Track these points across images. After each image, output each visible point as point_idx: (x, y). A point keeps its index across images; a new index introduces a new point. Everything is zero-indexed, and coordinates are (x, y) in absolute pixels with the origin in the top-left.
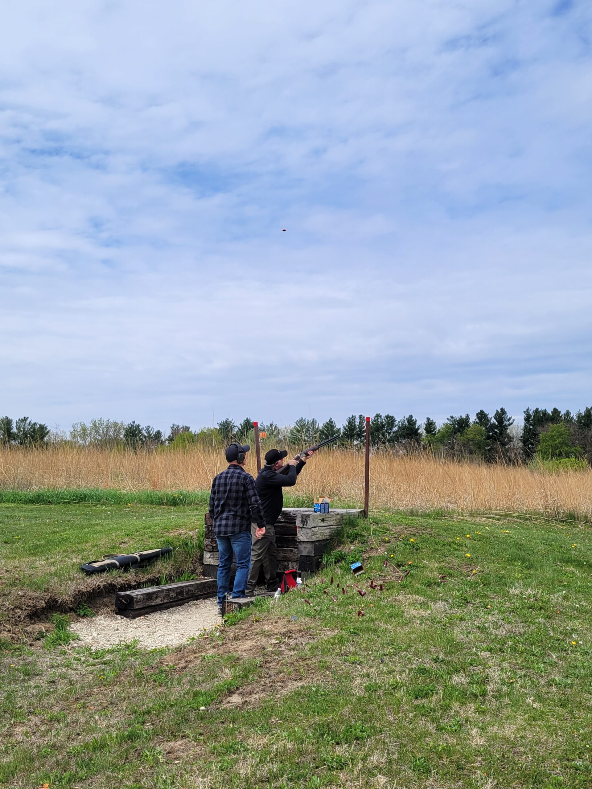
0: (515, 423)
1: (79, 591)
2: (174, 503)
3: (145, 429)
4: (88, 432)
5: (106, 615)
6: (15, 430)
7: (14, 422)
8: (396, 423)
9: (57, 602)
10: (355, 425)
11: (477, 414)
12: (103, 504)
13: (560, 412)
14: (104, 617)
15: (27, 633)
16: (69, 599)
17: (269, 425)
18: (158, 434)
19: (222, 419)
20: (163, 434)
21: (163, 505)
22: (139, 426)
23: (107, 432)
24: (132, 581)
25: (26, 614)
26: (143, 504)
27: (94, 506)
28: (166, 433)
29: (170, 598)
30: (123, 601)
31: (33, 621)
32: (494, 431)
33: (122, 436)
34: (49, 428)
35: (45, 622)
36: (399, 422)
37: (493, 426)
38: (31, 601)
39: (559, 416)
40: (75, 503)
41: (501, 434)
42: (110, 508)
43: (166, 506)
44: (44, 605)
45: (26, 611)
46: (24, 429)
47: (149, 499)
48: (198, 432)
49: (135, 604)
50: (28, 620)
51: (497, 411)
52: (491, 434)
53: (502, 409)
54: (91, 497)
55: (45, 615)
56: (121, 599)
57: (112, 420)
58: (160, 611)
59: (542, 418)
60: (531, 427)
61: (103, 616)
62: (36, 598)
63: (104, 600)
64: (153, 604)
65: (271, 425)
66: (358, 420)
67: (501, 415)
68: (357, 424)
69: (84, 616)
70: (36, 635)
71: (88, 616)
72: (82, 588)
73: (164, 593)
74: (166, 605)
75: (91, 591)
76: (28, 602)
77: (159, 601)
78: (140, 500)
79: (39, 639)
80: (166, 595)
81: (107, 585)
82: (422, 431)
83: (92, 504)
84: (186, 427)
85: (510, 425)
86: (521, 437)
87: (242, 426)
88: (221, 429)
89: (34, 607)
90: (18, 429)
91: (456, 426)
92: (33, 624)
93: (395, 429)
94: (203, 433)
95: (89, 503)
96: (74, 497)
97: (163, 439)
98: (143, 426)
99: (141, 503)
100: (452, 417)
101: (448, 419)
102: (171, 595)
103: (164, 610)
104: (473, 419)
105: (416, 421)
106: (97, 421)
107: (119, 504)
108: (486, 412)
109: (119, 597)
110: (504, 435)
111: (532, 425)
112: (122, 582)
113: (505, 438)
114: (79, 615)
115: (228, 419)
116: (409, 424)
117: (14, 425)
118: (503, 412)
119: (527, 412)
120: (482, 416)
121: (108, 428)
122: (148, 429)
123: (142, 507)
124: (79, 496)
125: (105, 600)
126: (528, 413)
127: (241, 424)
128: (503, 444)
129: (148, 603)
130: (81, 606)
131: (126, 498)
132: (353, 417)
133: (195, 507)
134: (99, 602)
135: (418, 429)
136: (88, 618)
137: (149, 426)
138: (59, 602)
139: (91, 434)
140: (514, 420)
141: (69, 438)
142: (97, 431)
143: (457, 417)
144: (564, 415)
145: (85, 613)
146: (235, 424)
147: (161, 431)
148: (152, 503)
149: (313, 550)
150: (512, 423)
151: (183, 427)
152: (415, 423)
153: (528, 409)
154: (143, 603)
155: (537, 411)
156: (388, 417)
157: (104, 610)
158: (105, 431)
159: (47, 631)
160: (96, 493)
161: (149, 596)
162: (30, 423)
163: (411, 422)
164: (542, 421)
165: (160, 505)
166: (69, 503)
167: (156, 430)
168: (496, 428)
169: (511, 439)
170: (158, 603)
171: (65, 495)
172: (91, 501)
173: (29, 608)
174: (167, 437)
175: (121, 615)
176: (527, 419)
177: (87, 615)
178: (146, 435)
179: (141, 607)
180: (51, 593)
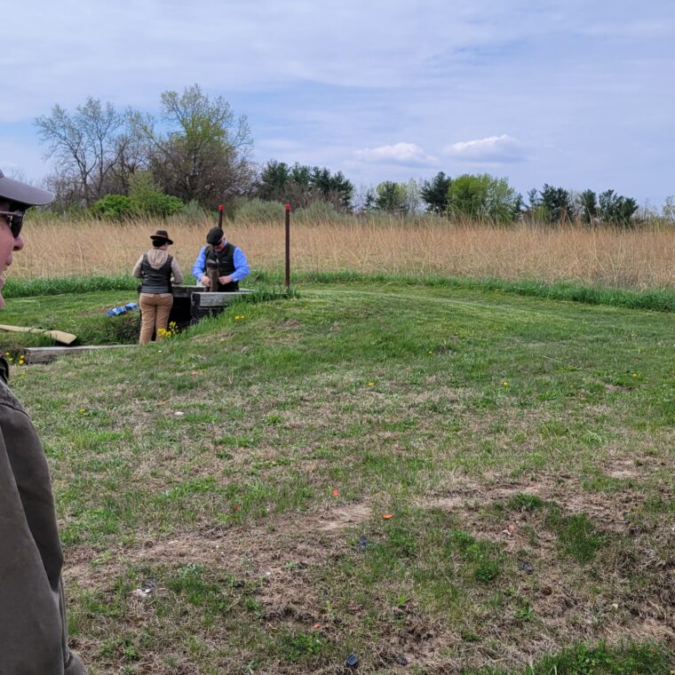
6: (598, 205)
7: (597, 196)
34: (637, 203)
46: (608, 204)
90: (602, 204)
117: (597, 200)
141: (661, 214)
162: (615, 196)
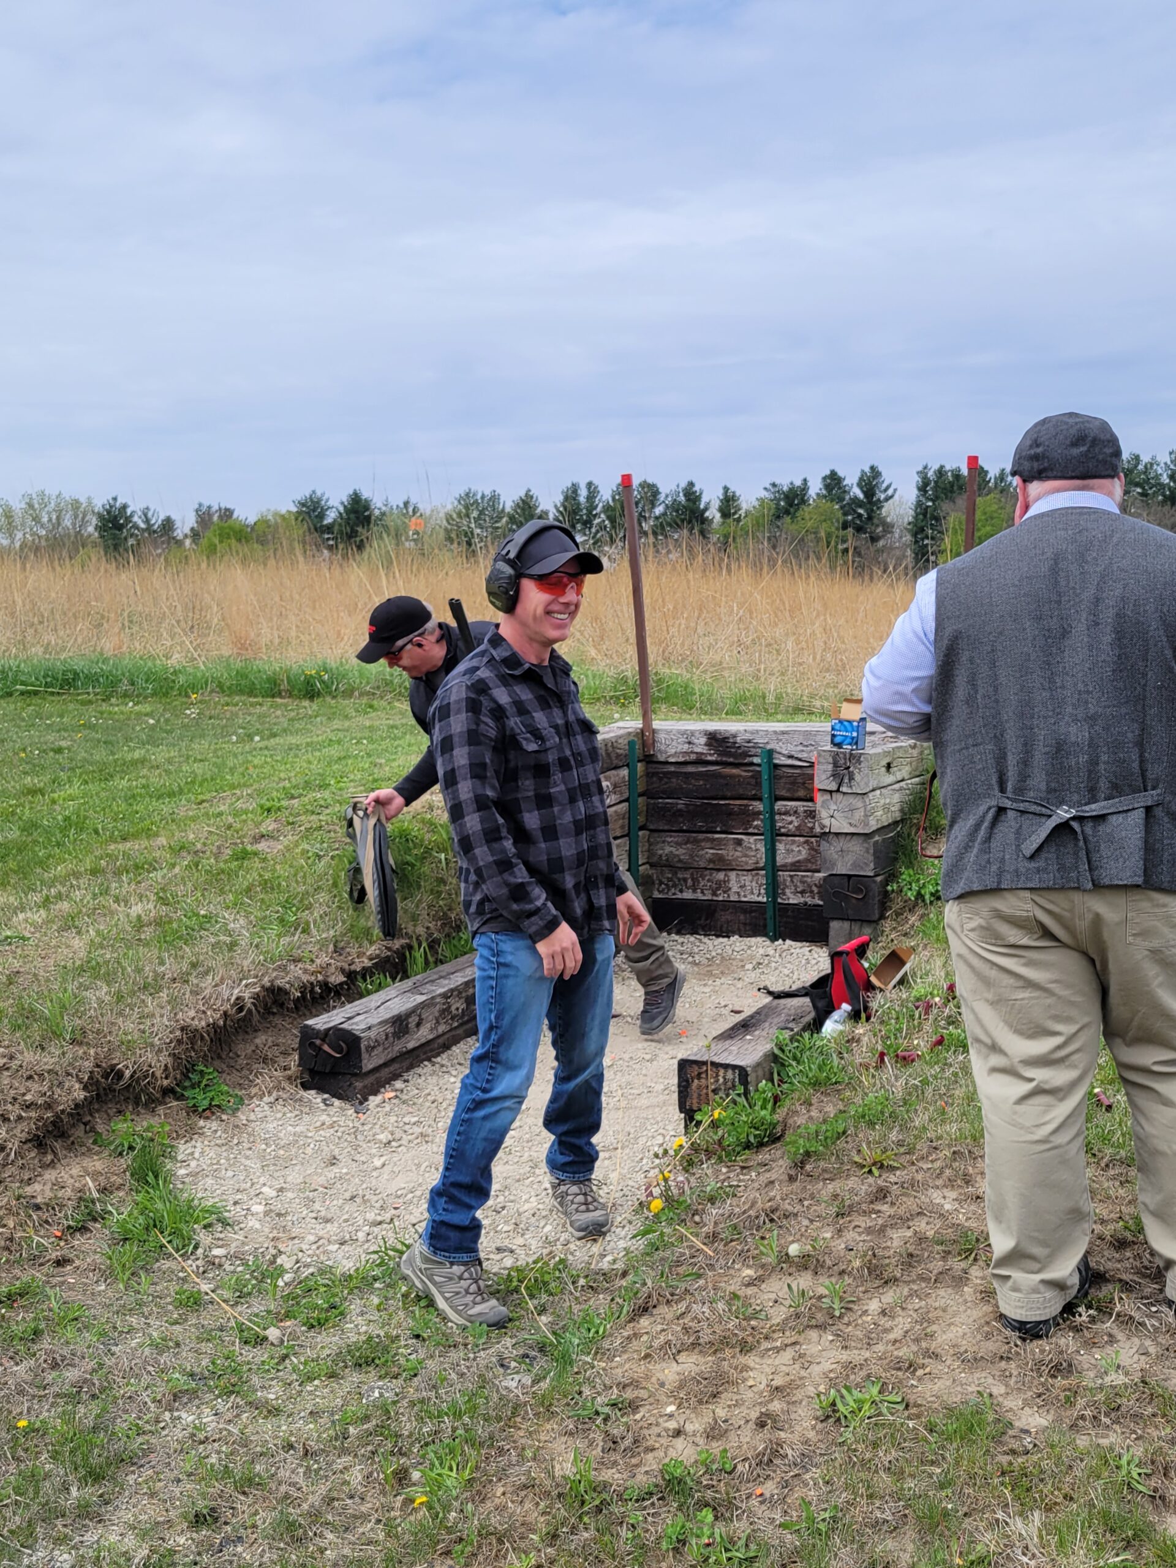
0: (896, 497)
1: (182, 1029)
2: (307, 693)
3: (140, 513)
4: (18, 521)
5: (275, 1094)
8: (662, 497)
9: (120, 1075)
10: (579, 504)
11: (824, 479)
12: (125, 695)
13: (987, 472)
14: (271, 1104)
15: (38, 1207)
16: (157, 1061)
17: (402, 505)
18: (168, 525)
19: (302, 493)
20: (178, 524)
21: (282, 697)
22: (124, 507)
23: (58, 518)
24: (332, 969)
25: (24, 1136)
26: (228, 696)
27: (103, 700)
28: (186, 523)
29: (452, 1018)
30: (326, 1048)
31: (50, 1157)
32: (855, 511)
33: (91, 529)
35: (89, 1150)
36: (667, 496)
37: (855, 500)
38: (35, 1086)
39: (984, 480)
40: (52, 694)
41: (870, 518)
42: (146, 707)
43: (290, 700)
44: (80, 1095)
45: (23, 1125)
47: (243, 682)
48: (252, 520)
49: (365, 1055)
50: (33, 1154)
51: (863, 471)
52: (850, 518)
53: (872, 468)
54: (92, 679)
55: (85, 1124)
56: (318, 1042)
57: (67, 495)
58: (429, 1060)
59: (952, 484)
60: (930, 504)
61: (266, 1099)
62: (49, 1072)
63: (258, 1041)
64: (411, 1045)
65: (406, 504)
66: (583, 493)
67: (871, 482)
68: (582, 499)
69: (211, 1110)
70: (69, 1215)
71: (223, 1111)
72: (189, 1016)
73: (438, 1007)
74: (441, 1041)
75: (221, 1023)
76: (23, 1090)
77: (424, 1034)
78: (220, 686)
79: (83, 1229)
80: (443, 1012)
81: (262, 994)
82: (714, 514)
83: (96, 694)
84: (227, 510)
85: (887, 499)
86: (909, 524)
87: (345, 507)
88: (299, 513)
89: (48, 1106)
91: (782, 503)
92: (52, 1165)
93: (659, 510)
94: (263, 522)
95: (88, 693)
96: (49, 680)
97: (179, 534)
98: (135, 507)
99: (223, 692)
100: (774, 485)
101: (765, 489)
102: (453, 1008)
103: (438, 1055)
104: (815, 488)
105: (701, 494)
106: (34, 496)
107: (166, 694)
108: (841, 473)
109: (308, 1036)
110: (875, 521)
111: (931, 500)
112: (305, 978)
113: (877, 526)
114: (194, 1110)
115: (314, 492)
116: (688, 500)
118: (875, 472)
119: (923, 474)
120: (833, 482)
121: (61, 511)
122: (146, 515)
123: (228, 704)
124: (60, 676)
125: (260, 1039)
126: (926, 474)
127: (342, 503)
128: (874, 539)
129: (399, 1047)
130: (195, 1077)
131: (182, 679)
132: (575, 489)
133: (365, 700)
134: (244, 1049)
135: (706, 509)
136: (224, 1117)
137: (148, 508)
138: (127, 1074)
139: (23, 524)
140: (895, 490)
142: (37, 519)
143: (785, 484)
144: (996, 478)
145: (212, 1099)
146: (330, 503)
147: (173, 517)
148: (251, 693)
149: (871, 858)
150: (891, 497)
151: (220, 509)
152: (698, 498)
153: (925, 467)
154: (385, 1049)
155: (941, 472)
156: (644, 485)
157: (266, 1078)
158: (54, 517)
159: (103, 1190)
160: (102, 669)
161: (400, 1024)
163: (691, 495)
164: (952, 492)
165: (273, 696)
166: (36, 693)
167: (162, 517)
168: (860, 507)
169: (888, 528)
170: (423, 1040)
171: (23, 673)
172: (94, 687)
173: (33, 1114)
174: (187, 531)
175: (321, 1089)
176: (923, 489)
177: (219, 1106)
178: (143, 526)
179: (381, 1062)
180: (96, 1046)
